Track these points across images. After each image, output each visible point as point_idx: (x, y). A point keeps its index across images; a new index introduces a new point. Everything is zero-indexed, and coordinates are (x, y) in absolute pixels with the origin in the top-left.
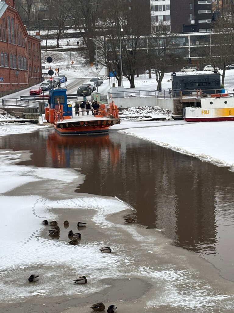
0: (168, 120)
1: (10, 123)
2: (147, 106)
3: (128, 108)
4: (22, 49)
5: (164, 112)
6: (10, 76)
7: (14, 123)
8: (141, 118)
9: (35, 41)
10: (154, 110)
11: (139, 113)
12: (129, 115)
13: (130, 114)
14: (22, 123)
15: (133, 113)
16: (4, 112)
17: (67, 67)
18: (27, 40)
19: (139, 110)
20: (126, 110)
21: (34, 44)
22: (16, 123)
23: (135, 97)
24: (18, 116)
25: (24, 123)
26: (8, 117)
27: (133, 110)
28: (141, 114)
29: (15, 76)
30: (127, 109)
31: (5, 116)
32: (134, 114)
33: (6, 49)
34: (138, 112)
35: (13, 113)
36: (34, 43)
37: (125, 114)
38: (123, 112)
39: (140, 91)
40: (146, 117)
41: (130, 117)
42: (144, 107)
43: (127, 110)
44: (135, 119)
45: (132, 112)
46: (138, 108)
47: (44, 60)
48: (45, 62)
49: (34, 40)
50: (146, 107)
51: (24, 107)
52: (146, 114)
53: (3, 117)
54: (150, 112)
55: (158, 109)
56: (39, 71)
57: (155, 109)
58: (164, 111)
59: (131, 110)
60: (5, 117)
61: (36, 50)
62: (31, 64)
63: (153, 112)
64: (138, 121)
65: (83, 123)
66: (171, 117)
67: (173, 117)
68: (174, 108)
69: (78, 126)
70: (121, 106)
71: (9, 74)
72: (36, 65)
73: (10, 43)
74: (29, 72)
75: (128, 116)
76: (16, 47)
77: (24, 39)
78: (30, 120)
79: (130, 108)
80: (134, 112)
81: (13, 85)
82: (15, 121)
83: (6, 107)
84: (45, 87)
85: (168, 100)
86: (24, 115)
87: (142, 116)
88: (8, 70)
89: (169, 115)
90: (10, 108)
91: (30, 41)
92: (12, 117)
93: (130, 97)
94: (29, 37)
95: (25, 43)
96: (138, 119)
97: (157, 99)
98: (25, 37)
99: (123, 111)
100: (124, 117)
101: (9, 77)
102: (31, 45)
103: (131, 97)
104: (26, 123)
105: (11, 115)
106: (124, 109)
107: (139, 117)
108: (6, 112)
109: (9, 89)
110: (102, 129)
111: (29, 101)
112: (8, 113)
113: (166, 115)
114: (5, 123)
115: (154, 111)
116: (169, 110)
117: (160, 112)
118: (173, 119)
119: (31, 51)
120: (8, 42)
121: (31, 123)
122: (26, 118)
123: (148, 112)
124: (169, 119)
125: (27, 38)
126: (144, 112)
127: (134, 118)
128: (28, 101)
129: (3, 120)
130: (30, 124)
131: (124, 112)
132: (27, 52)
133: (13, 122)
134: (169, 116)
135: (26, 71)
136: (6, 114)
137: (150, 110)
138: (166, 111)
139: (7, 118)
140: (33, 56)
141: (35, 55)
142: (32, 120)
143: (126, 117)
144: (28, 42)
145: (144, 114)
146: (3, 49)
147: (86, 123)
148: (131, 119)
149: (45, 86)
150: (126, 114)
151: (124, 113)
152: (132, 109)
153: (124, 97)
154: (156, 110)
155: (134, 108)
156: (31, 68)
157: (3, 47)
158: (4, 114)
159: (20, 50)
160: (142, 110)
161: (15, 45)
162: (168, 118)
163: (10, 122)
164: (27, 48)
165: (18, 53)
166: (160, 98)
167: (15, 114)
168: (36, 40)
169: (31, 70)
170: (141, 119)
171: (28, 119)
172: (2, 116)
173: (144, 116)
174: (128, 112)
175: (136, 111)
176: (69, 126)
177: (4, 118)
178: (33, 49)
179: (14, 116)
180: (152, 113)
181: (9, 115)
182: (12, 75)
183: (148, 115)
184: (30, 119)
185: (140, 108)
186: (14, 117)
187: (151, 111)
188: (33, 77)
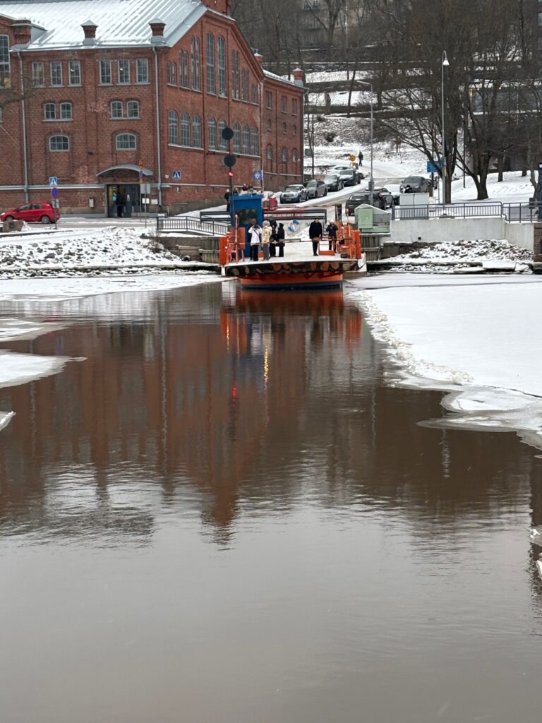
0: (518, 273)
1: (165, 271)
2: (480, 241)
3: (435, 244)
4: (247, 108)
5: (514, 255)
6: (207, 167)
7: (174, 271)
8: (460, 268)
9: (286, 91)
10: (493, 250)
11: (457, 255)
12: (434, 260)
13: (437, 256)
14: (192, 272)
15: (444, 255)
16: (157, 245)
17: (387, 153)
18: (262, 87)
19: (459, 247)
20: (429, 248)
21: (284, 97)
22: (179, 271)
23: (453, 217)
24: (188, 257)
25: (196, 272)
26: (164, 257)
27: (446, 247)
28: (462, 257)
29: (220, 169)
30: (432, 246)
31: (157, 254)
32: (447, 256)
33: (197, 107)
34: (455, 253)
35: (177, 248)
36: (284, 95)
37: (425, 257)
38: (421, 252)
39: (466, 205)
40: (472, 265)
41: (436, 265)
42: (473, 242)
43: (432, 249)
44: (447, 268)
45: (442, 254)
46: (459, 244)
47: (341, 138)
48: (344, 143)
49: (286, 88)
50: (477, 241)
51: (200, 236)
52: (472, 259)
53: (154, 256)
54: (484, 254)
55: (504, 248)
56: (296, 159)
57: (496, 247)
58: (515, 253)
59: (440, 249)
60: (157, 256)
61: (289, 111)
62: (273, 143)
63: (491, 255)
64: (451, 274)
65: (280, 268)
66: (526, 266)
67: (531, 267)
68: (535, 245)
69: (270, 272)
70: (420, 238)
71: (205, 163)
72: (287, 146)
73: (210, 93)
74: (264, 161)
75: (430, 263)
76: (229, 103)
77: (255, 87)
78: (209, 265)
79: (440, 243)
80: (446, 252)
81: (213, 188)
82: (177, 267)
83: (163, 235)
84: (293, 195)
85: (526, 226)
86: (201, 254)
87: (462, 264)
88: (202, 155)
89: (524, 262)
90: (172, 238)
91: (271, 90)
92: (175, 258)
93: (440, 217)
94: (269, 81)
95: (255, 95)
96: (452, 270)
97: (506, 224)
98: (258, 82)
99: (423, 250)
100: (421, 265)
101: (202, 170)
102: (274, 99)
103: (443, 217)
104: (200, 271)
105: (172, 253)
106: (424, 245)
107: (455, 264)
108: (161, 246)
109: (201, 198)
110: (324, 280)
111: (215, 223)
112: (165, 247)
113: (518, 261)
114: (153, 269)
115: (494, 252)
116: (526, 250)
117: (506, 254)
118: (531, 272)
119: (274, 114)
120: (205, 90)
121: (211, 272)
122: (204, 261)
123: (478, 253)
124: (521, 272)
125: (262, 84)
126: (470, 253)
127: (443, 268)
128: (212, 222)
129: (151, 262)
130: (209, 274)
131: (425, 251)
132: (260, 116)
133: (173, 269)
134: (524, 264)
135: (256, 159)
136: (162, 251)
137: (485, 250)
138: (520, 252)
139: (162, 259)
140: (278, 124)
141: (285, 124)
142: (215, 265)
143: (426, 264)
144: (267, 93)
145: (470, 257)
146: (189, 106)
147: (285, 267)
148: (437, 268)
149: (292, 193)
150: (428, 256)
151: (424, 255)
152: (444, 246)
153: (427, 218)
154: (498, 249)
155: (450, 243)
156: (272, 151)
157: (190, 102)
158: (156, 250)
159: (242, 110)
160: (466, 249)
161: (225, 99)
162: (519, 268)
163: (165, 268)
164: (262, 106)
165: (232, 117)
166: (511, 222)
167: (181, 252)
168: (290, 90)
169: (272, 156)
170: (458, 270)
171: (207, 262)
172: (152, 255)
173: (468, 264)
174: (432, 253)
175: (453, 250)
176: (250, 271)
177: (154, 259)
178: (279, 109)
179: (178, 255)
180: (488, 255)
181: (168, 253)
182: (215, 167)
183: (477, 260)
184: (211, 262)
185: (464, 245)
186: (178, 258)
187: (487, 252)
188: (277, 172)
